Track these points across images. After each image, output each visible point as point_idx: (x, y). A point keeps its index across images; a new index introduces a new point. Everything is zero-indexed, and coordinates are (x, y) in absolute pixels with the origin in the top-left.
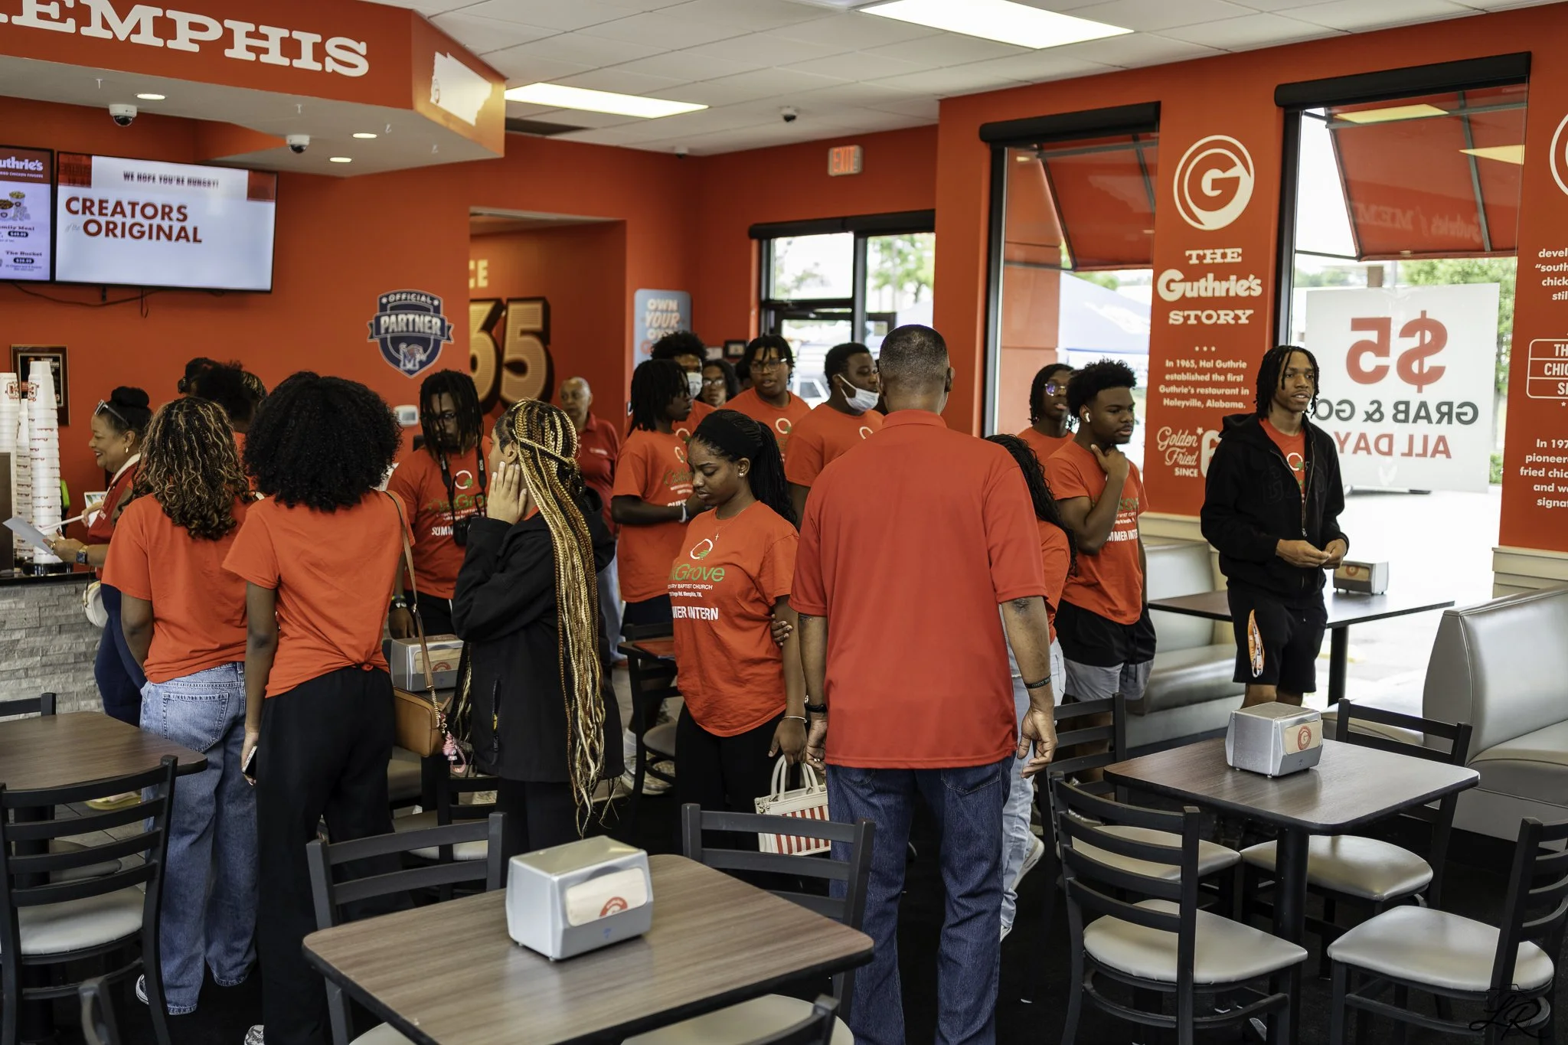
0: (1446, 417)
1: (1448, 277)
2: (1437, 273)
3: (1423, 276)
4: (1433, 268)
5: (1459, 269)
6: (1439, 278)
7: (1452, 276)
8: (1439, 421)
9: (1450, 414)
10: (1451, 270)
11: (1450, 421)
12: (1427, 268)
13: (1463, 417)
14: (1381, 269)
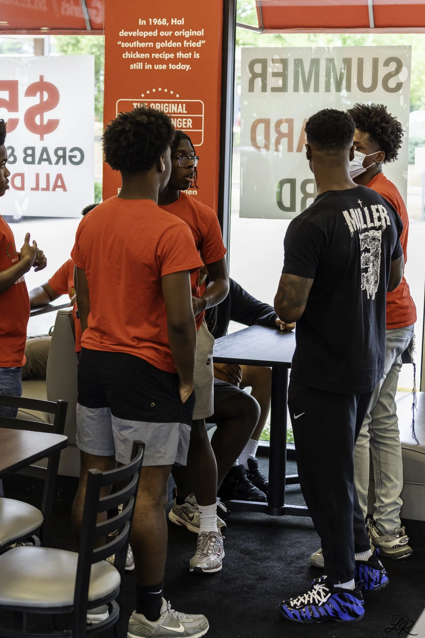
0: (62, 159)
1: (88, 48)
2: (81, 45)
3: (70, 48)
4: (78, 41)
5: (96, 43)
6: (82, 49)
7: (91, 48)
8: (57, 163)
9: (64, 156)
10: (91, 43)
11: (64, 163)
12: (73, 41)
13: (74, 159)
14: (43, 40)
